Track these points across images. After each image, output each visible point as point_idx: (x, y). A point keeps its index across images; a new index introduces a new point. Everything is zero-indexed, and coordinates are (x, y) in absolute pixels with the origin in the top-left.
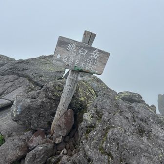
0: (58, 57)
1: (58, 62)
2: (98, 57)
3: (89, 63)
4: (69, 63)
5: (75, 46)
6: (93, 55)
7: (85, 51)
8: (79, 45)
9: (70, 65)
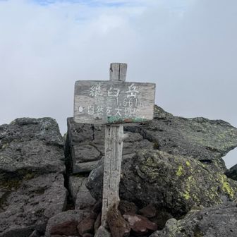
0: (81, 110)
1: (82, 118)
2: (138, 94)
3: (128, 106)
4: (98, 115)
5: (99, 88)
6: (130, 94)
7: (116, 91)
8: (105, 85)
9: (100, 117)
